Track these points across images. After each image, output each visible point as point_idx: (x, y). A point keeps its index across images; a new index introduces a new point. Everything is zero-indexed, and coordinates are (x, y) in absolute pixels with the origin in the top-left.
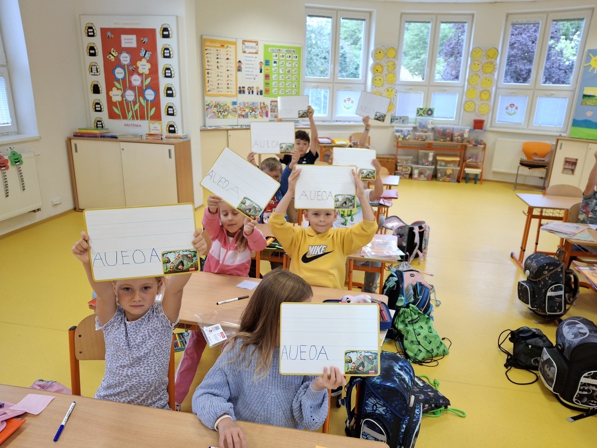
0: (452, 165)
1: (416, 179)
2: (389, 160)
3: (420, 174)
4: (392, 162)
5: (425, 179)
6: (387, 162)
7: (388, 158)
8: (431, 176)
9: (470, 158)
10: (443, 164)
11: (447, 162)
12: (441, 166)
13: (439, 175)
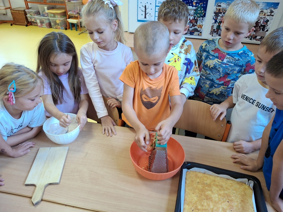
0: (59, 16)
1: (40, 26)
2: (20, 12)
3: (42, 22)
4: (22, 13)
5: (46, 27)
6: (19, 13)
7: (19, 11)
8: (48, 25)
9: (70, 11)
10: (52, 15)
11: (55, 14)
12: (51, 17)
13: (52, 24)
